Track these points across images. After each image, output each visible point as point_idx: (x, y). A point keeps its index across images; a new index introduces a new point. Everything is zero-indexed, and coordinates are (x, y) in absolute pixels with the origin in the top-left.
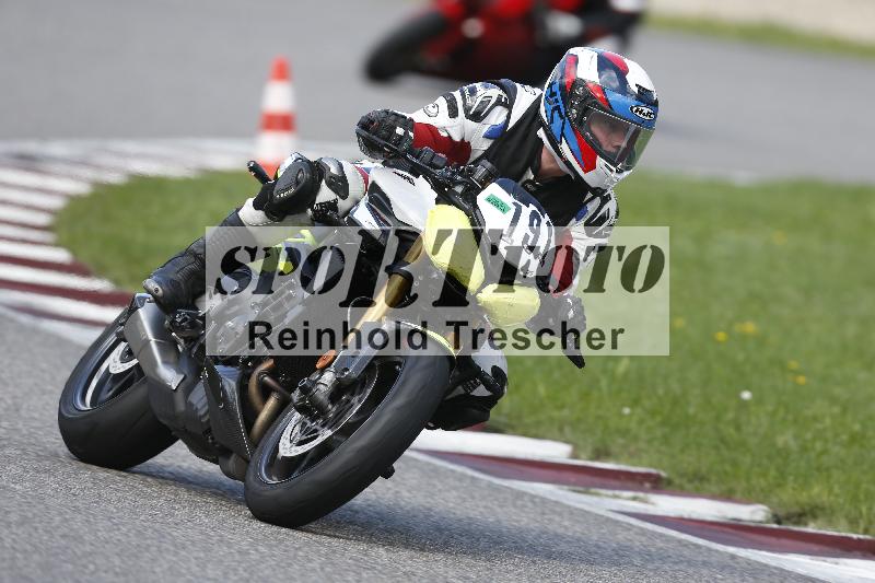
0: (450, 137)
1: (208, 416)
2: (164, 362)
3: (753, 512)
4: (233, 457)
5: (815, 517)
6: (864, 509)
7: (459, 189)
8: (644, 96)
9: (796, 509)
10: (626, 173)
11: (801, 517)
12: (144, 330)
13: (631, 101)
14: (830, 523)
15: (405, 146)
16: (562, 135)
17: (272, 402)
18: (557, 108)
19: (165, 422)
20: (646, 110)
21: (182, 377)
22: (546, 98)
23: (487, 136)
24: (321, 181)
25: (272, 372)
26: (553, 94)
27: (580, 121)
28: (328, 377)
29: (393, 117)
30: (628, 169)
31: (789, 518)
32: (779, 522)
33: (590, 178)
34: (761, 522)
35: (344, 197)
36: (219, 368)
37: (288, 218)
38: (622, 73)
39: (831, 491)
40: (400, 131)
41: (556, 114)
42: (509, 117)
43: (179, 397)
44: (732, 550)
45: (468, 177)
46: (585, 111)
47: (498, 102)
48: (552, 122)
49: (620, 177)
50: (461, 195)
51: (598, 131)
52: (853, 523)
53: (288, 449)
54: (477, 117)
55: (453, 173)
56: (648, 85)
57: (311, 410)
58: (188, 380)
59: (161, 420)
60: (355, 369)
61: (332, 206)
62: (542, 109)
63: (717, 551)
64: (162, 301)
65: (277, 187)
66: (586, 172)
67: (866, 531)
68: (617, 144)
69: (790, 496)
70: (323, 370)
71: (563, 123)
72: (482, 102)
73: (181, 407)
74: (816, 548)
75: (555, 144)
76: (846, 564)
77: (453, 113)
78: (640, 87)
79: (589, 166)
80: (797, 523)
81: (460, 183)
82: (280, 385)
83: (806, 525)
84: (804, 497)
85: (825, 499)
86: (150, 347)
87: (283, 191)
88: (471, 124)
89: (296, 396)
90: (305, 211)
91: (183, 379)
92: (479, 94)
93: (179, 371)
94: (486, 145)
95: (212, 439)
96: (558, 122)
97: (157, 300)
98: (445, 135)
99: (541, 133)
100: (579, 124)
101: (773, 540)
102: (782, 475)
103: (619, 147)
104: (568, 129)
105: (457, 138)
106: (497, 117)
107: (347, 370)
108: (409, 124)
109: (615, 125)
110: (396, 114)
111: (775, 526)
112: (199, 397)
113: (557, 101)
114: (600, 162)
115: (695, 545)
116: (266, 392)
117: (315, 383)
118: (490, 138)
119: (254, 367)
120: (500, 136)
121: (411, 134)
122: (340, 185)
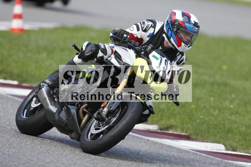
0: (137, 37)
1: (66, 121)
2: (51, 104)
3: (154, 127)
4: (74, 133)
5: (171, 128)
6: (185, 126)
7: (143, 53)
8: (196, 24)
9: (166, 126)
10: (190, 47)
11: (167, 129)
12: (44, 95)
13: (191, 26)
14: (176, 130)
15: (127, 40)
16: (171, 36)
17: (86, 117)
18: (170, 28)
19: (51, 122)
20: (196, 29)
21: (57, 109)
22: (166, 25)
23: (148, 37)
24: (99, 50)
25: (86, 108)
26: (168, 24)
27: (177, 32)
28: (106, 110)
29: (123, 31)
30: (191, 46)
31: (164, 129)
32: (161, 130)
33: (179, 49)
34: (156, 130)
35: (106, 55)
36: (69, 106)
37: (89, 61)
38: (189, 18)
39: (176, 121)
40: (125, 35)
41: (169, 30)
42: (154, 31)
43: (56, 115)
44: (148, 138)
45: (145, 49)
46: (178, 29)
47: (151, 26)
48: (168, 32)
49: (189, 48)
50: (143, 55)
51: (182, 35)
52: (182, 130)
53: (93, 131)
54: (145, 31)
55: (141, 48)
56: (197, 21)
57: (100, 119)
58: (59, 110)
59: (50, 122)
60: (114, 107)
61: (102, 57)
62: (165, 28)
63: (143, 139)
64: (50, 86)
65: (86, 52)
66: (178, 47)
67: (186, 133)
68: (187, 39)
69: (164, 123)
70: (104, 107)
71: (172, 33)
72: (147, 26)
73: (57, 118)
74: (171, 137)
75: (169, 39)
76: (180, 142)
77: (138, 30)
78: (195, 22)
79: (179, 45)
80: (167, 130)
81: (143, 51)
82: (89, 112)
83: (169, 131)
84: (168, 123)
85: (174, 123)
86: (46, 100)
87: (88, 53)
88: (143, 33)
89: (95, 115)
90: (94, 59)
91: (57, 110)
92: (146, 24)
93: (56, 107)
94: (147, 39)
95: (68, 127)
96: (170, 32)
97: (49, 86)
98: (136, 36)
99: (164, 35)
100: (176, 33)
101: (159, 135)
102: (162, 116)
103: (188, 40)
104: (173, 35)
105: (139, 37)
106: (151, 31)
107: (111, 107)
108: (127, 33)
109: (187, 33)
110: (124, 31)
111: (160, 131)
112: (63, 115)
113: (169, 26)
114: (183, 44)
115: (137, 137)
116: (84, 114)
117: (102, 111)
118: (149, 37)
119: (81, 106)
120: (152, 36)
121: (128, 36)
122: (104, 51)
